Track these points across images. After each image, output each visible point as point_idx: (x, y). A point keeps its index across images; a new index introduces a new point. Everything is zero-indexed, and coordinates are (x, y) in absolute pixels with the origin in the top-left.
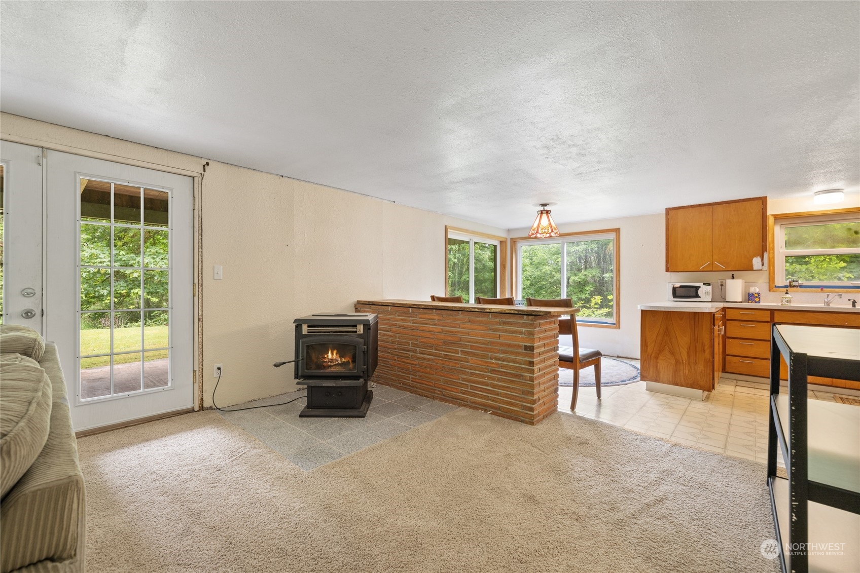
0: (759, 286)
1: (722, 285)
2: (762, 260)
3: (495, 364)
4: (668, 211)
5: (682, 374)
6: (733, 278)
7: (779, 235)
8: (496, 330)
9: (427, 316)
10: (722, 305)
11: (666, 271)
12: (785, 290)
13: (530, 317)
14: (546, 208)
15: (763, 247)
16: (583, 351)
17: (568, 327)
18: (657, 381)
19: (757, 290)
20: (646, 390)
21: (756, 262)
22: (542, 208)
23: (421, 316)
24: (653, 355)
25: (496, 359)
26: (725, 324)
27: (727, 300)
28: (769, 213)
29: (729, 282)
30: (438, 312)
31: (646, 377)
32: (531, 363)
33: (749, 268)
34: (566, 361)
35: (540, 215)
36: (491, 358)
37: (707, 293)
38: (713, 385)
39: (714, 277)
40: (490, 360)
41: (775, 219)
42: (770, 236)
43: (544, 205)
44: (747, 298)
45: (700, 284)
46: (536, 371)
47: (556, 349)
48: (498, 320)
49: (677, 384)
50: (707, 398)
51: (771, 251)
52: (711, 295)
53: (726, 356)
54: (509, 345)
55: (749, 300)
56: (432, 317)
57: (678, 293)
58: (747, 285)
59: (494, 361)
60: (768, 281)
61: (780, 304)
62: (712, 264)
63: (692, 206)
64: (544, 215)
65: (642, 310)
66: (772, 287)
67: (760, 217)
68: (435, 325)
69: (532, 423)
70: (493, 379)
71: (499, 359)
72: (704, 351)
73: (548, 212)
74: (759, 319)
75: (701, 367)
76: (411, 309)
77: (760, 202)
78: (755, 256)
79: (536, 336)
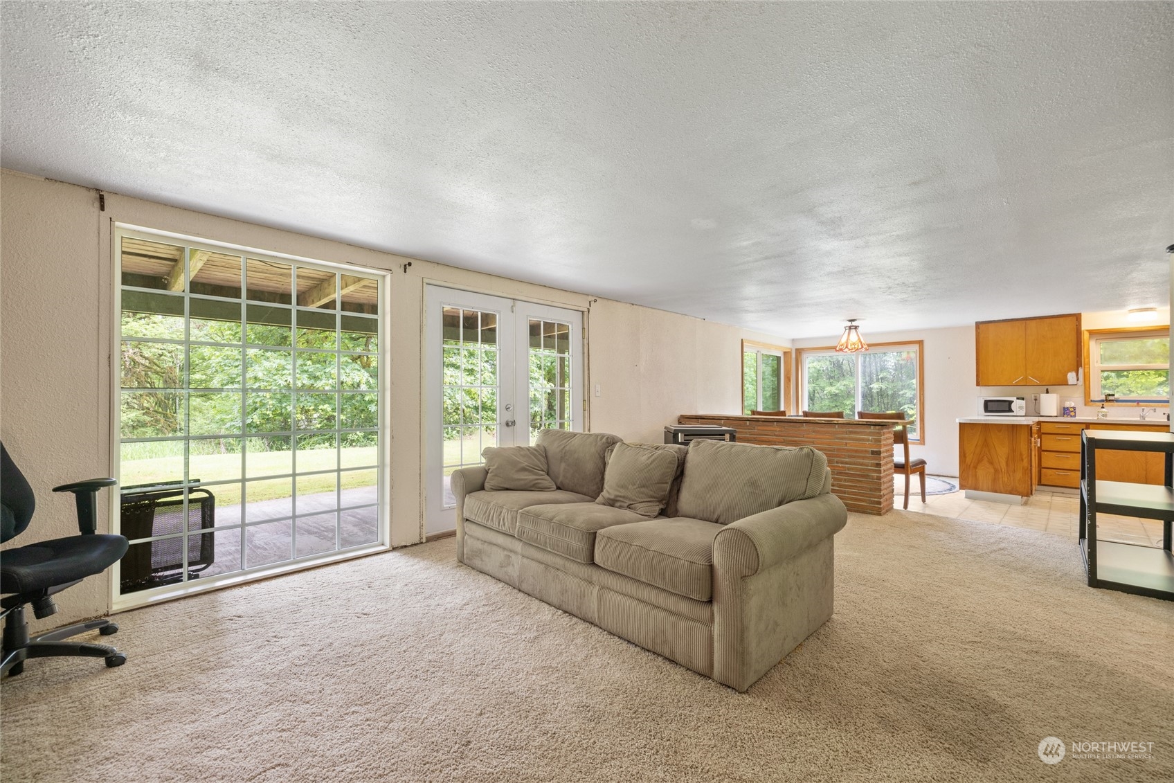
0: (1075, 400)
1: (1036, 400)
2: (1077, 375)
3: (842, 467)
4: (978, 324)
5: (1001, 482)
6: (1047, 392)
7: (1095, 351)
8: (842, 439)
9: (765, 428)
10: (1037, 419)
11: (977, 385)
12: (1101, 404)
13: (877, 427)
14: (854, 324)
15: (1078, 361)
16: (912, 458)
17: (901, 438)
18: (976, 489)
19: (1073, 405)
20: (966, 497)
21: (1071, 377)
22: (849, 324)
23: (759, 428)
24: (972, 464)
25: (842, 463)
26: (1040, 437)
27: (1041, 414)
28: (1083, 329)
29: (1044, 397)
30: (780, 424)
31: (965, 486)
32: (879, 465)
33: (1065, 383)
34: (900, 468)
35: (847, 331)
36: (837, 462)
37: (1021, 408)
38: (1031, 491)
39: (1028, 392)
40: (836, 464)
41: (1090, 334)
42: (1085, 351)
43: (852, 321)
44: (1063, 412)
45: (1013, 399)
46: (882, 471)
47: (892, 455)
48: (844, 430)
49: (996, 492)
50: (1026, 504)
51: (1087, 366)
52: (1024, 410)
53: (1042, 470)
54: (856, 451)
55: (1064, 414)
56: (772, 428)
57: (989, 406)
58: (1062, 399)
59: (840, 465)
60: (1083, 395)
61: (1096, 418)
62: (1026, 378)
63: (1003, 320)
64: (853, 331)
65: (960, 423)
66: (1088, 401)
67: (1074, 334)
68: (775, 435)
69: (880, 515)
70: (840, 480)
71: (846, 463)
72: (1022, 460)
73: (856, 328)
74: (1074, 433)
75: (1019, 475)
76: (748, 422)
77: (1075, 319)
78: (1070, 371)
79: (882, 443)
